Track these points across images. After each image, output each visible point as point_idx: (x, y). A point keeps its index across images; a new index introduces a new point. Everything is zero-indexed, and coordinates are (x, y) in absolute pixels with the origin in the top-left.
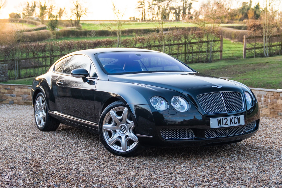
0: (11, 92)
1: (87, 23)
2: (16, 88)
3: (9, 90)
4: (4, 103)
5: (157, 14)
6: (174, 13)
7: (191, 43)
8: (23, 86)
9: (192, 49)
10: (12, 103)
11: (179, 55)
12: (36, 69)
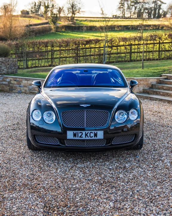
0: (19, 83)
1: (80, 19)
2: (24, 80)
3: (18, 82)
4: (14, 92)
5: (134, 13)
6: (147, 13)
7: (163, 43)
8: (29, 79)
9: (165, 48)
10: (20, 92)
11: (154, 52)
12: (40, 61)
